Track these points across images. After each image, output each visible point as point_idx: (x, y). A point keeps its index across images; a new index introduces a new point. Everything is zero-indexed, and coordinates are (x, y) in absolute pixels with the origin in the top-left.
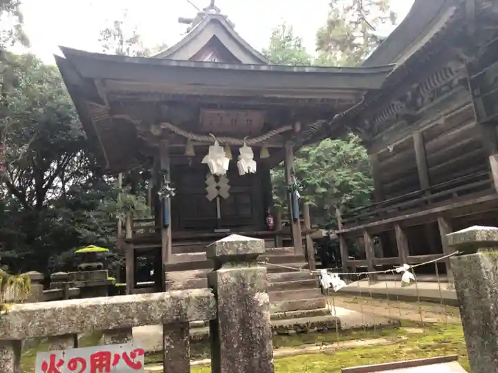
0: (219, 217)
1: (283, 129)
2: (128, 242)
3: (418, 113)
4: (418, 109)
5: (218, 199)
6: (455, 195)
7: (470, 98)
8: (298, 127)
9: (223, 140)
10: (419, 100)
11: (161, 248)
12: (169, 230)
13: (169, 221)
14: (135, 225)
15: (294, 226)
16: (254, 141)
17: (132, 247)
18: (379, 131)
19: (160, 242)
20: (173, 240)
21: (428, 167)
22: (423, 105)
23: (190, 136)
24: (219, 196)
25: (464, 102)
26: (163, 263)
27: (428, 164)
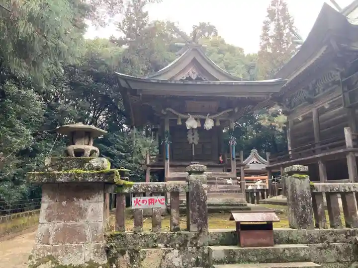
0: (193, 154)
1: (229, 111)
2: (148, 166)
3: (316, 97)
4: (316, 95)
5: (193, 145)
6: (328, 148)
7: (341, 92)
8: (236, 110)
9: (196, 116)
10: (317, 90)
11: (164, 170)
12: (168, 161)
13: (168, 156)
14: (151, 157)
15: (232, 162)
16: (213, 117)
17: (149, 168)
18: (294, 106)
19: (164, 166)
20: (170, 166)
21: (320, 130)
22: (318, 93)
23: (180, 115)
24: (193, 143)
25: (338, 94)
26: (165, 176)
27: (320, 128)
